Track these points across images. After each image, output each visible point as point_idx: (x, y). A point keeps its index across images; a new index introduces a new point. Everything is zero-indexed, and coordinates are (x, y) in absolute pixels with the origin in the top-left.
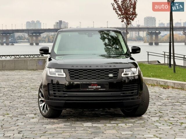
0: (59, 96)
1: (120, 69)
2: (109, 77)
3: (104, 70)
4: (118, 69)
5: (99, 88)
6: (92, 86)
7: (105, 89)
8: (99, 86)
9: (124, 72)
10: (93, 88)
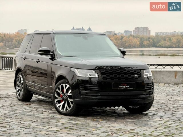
0: (91, 95)
1: (141, 70)
2: (134, 77)
3: (130, 71)
4: (140, 70)
5: (128, 88)
6: (122, 86)
7: (133, 88)
8: (128, 85)
9: (145, 72)
10: (123, 88)
